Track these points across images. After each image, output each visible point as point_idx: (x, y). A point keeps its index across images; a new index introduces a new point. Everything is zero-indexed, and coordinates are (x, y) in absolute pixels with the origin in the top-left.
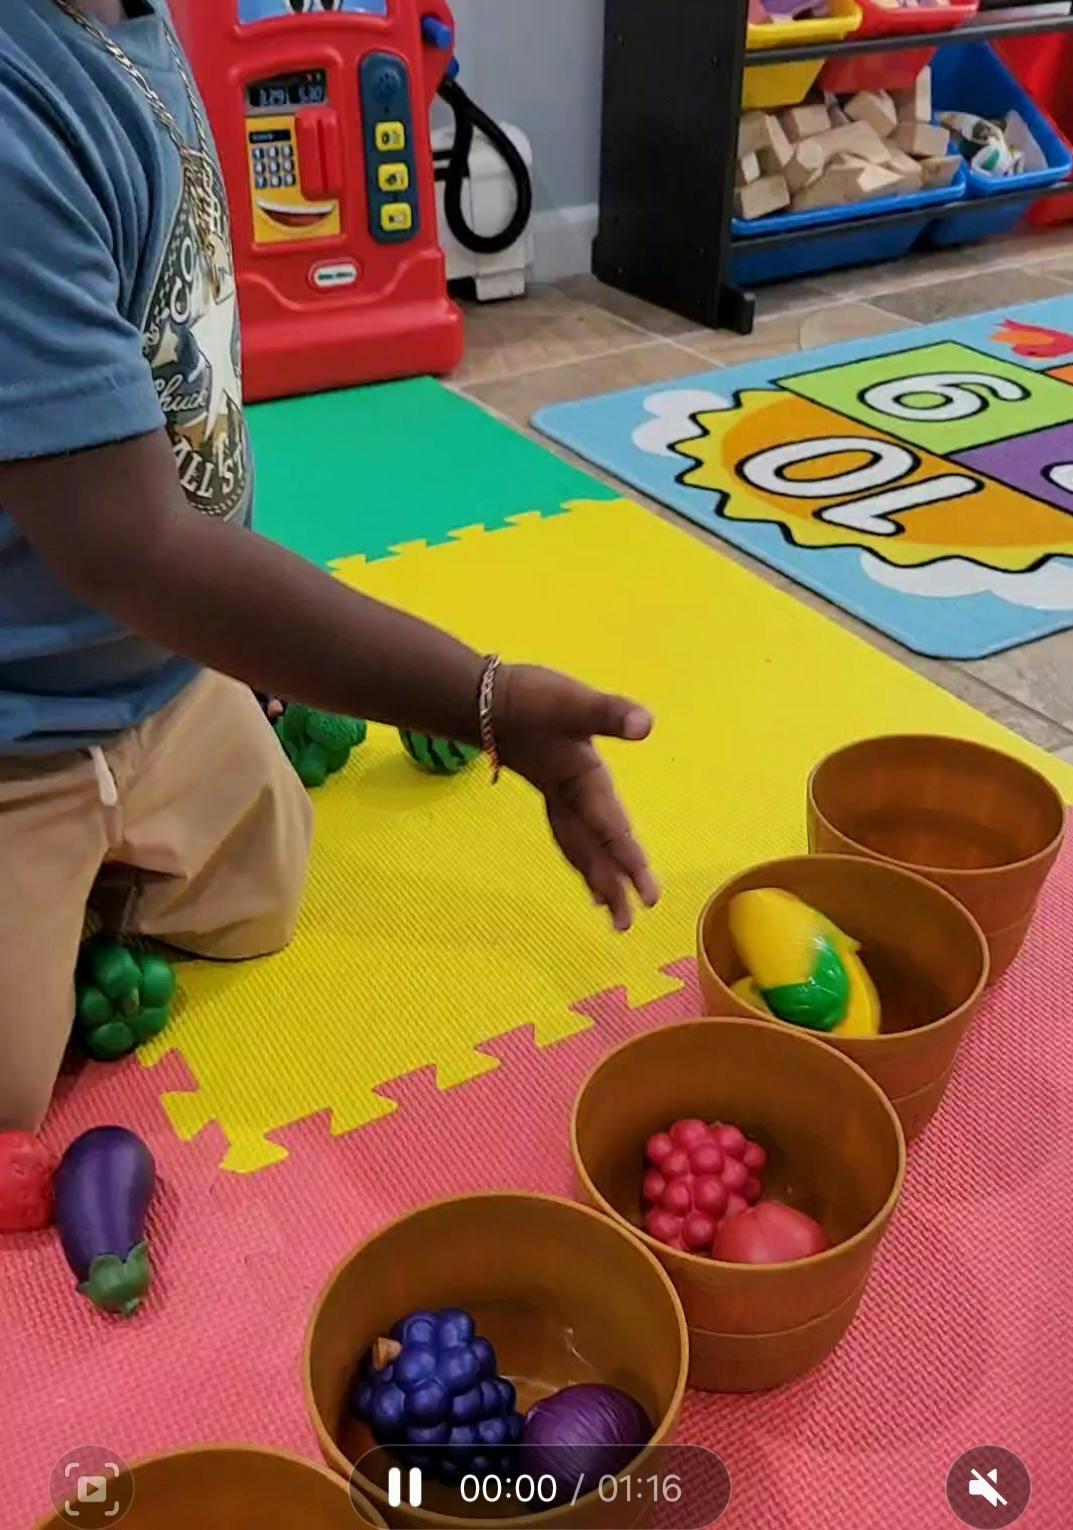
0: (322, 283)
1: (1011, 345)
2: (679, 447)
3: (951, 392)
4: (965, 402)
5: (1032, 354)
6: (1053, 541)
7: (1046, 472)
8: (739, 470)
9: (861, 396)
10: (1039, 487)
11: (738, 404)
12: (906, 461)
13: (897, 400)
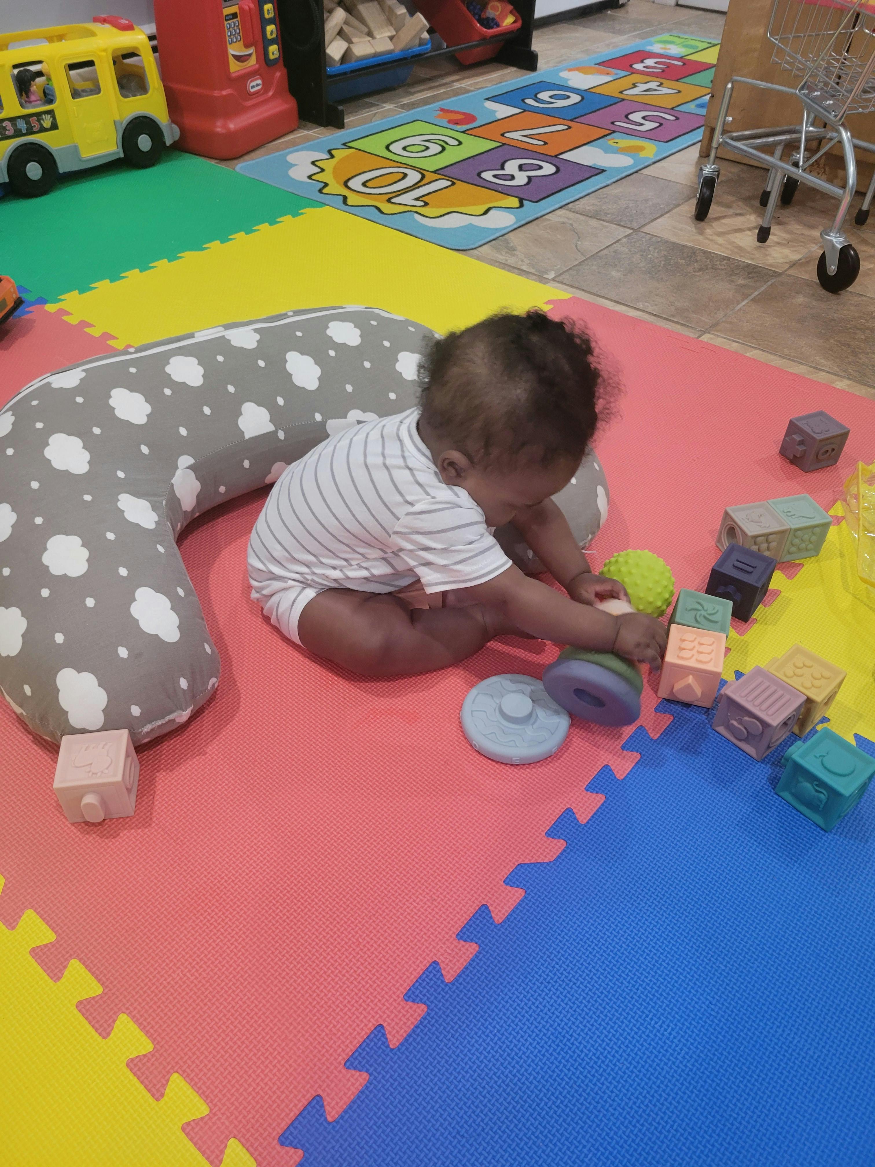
0: (252, 90)
1: (446, 120)
2: (313, 177)
3: (427, 144)
4: (435, 148)
5: (457, 124)
6: (492, 202)
7: (479, 175)
8: (346, 184)
9: (387, 148)
10: (477, 180)
11: (332, 156)
12: (419, 176)
13: (404, 148)
